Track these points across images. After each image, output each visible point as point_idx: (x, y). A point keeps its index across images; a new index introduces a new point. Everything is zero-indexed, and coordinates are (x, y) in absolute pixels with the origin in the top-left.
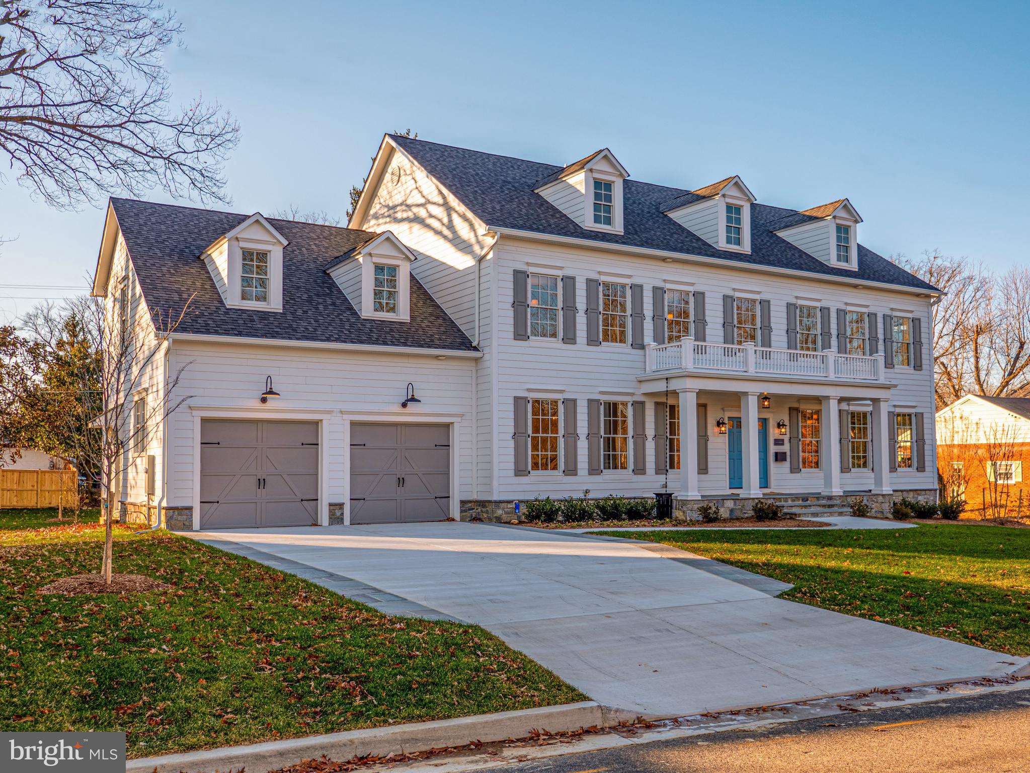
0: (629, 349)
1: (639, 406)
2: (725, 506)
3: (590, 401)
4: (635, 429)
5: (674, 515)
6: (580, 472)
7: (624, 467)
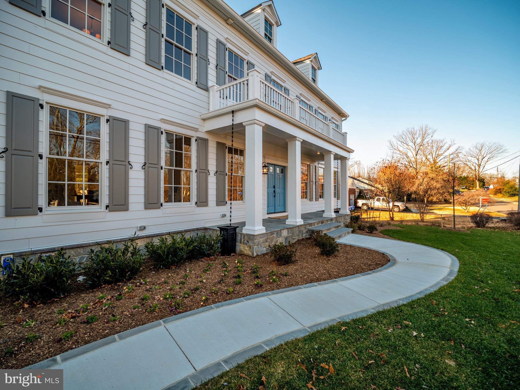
0: (194, 87)
1: (203, 142)
2: (282, 235)
3: (148, 127)
4: (198, 163)
5: (238, 249)
6: (131, 207)
7: (188, 199)
